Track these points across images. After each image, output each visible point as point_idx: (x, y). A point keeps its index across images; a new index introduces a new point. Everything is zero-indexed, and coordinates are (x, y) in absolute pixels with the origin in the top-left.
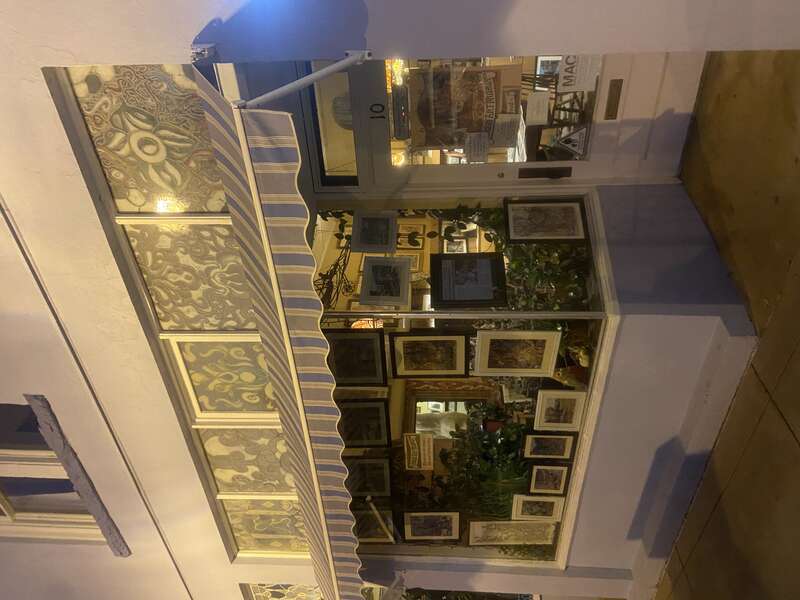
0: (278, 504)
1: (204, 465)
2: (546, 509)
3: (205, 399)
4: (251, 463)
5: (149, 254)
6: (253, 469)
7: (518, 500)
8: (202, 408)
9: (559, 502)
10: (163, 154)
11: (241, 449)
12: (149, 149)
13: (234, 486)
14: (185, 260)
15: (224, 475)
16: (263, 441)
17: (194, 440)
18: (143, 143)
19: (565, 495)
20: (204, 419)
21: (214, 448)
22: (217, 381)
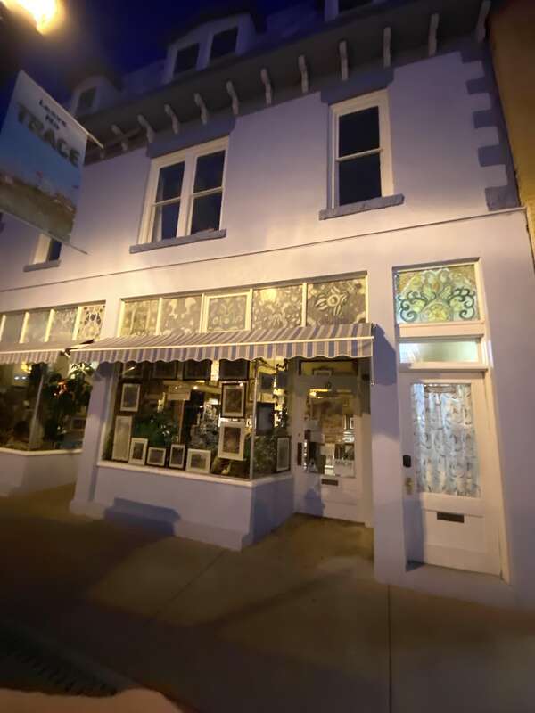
0: (155, 325)
1: (181, 296)
2: (138, 455)
3: (216, 301)
4: (179, 316)
5: (288, 292)
6: (176, 316)
7: (145, 441)
8: (211, 299)
9: (143, 462)
10: (330, 304)
11: (188, 312)
12: (333, 301)
13: (166, 306)
14: (286, 305)
15: (174, 303)
16: (192, 323)
17: (197, 294)
18: (336, 299)
19: (146, 464)
20: (206, 300)
21: (189, 301)
22: (225, 308)
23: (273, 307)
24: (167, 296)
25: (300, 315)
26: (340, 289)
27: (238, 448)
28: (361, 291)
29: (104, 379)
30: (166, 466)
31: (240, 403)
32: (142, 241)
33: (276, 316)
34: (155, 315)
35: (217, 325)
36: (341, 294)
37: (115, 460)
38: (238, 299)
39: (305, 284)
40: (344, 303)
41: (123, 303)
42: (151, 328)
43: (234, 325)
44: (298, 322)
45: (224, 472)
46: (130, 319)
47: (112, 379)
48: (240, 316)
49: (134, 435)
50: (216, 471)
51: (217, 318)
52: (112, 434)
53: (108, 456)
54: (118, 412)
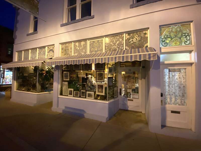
0: (71, 52)
1: (80, 41)
2: (71, 94)
3: (92, 42)
4: (80, 48)
5: (118, 37)
6: (78, 49)
7: (73, 90)
8: (90, 42)
9: (72, 96)
10: (135, 41)
11: (82, 47)
13: (75, 45)
14: (118, 42)
15: (77, 44)
16: (84, 51)
17: (85, 40)
18: (136, 39)
19: (74, 96)
20: (88, 42)
21: (83, 43)
22: (95, 45)
23: (113, 43)
24: (75, 42)
25: (123, 46)
26: (138, 35)
27: (103, 91)
28: (146, 36)
29: (57, 71)
30: (80, 97)
31: (103, 77)
32: (64, 22)
33: (114, 46)
34: (71, 48)
35: (93, 51)
36: (138, 37)
37: (63, 95)
38: (100, 41)
39: (125, 34)
40: (140, 40)
41: (60, 45)
42: (70, 53)
43: (99, 51)
44: (122, 48)
45: (98, 98)
46: (63, 50)
47: (60, 70)
48: (101, 48)
49: (69, 88)
50: (96, 98)
51: (93, 49)
52: (62, 87)
53: (61, 94)
54: (63, 81)
